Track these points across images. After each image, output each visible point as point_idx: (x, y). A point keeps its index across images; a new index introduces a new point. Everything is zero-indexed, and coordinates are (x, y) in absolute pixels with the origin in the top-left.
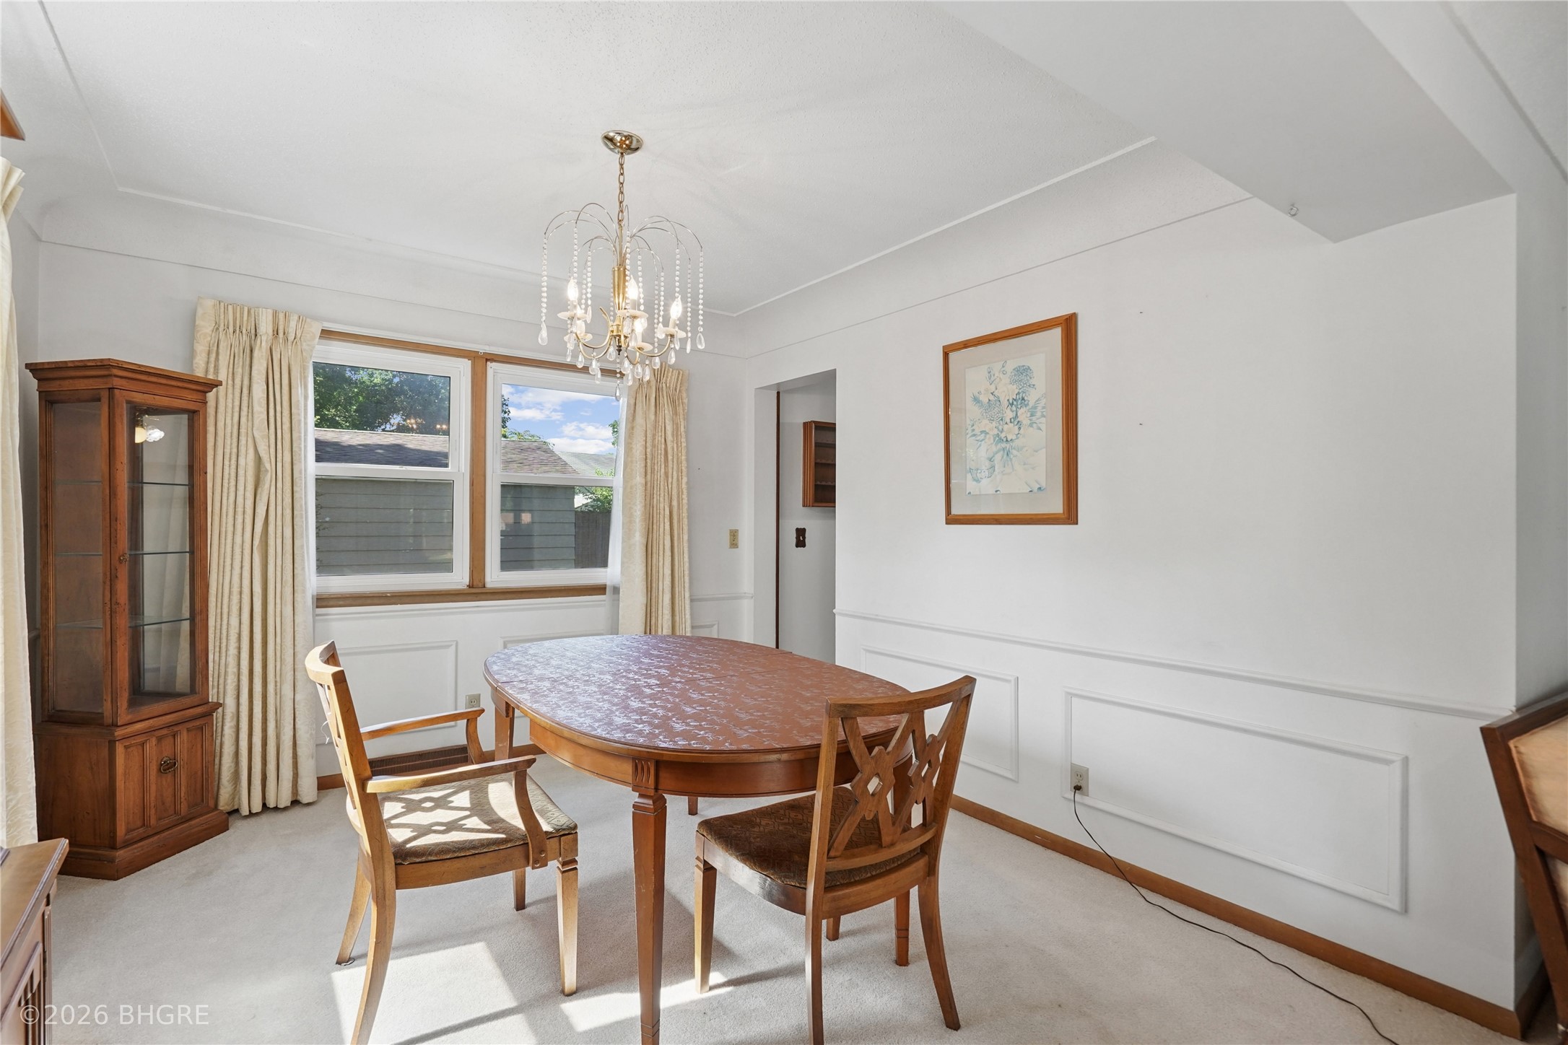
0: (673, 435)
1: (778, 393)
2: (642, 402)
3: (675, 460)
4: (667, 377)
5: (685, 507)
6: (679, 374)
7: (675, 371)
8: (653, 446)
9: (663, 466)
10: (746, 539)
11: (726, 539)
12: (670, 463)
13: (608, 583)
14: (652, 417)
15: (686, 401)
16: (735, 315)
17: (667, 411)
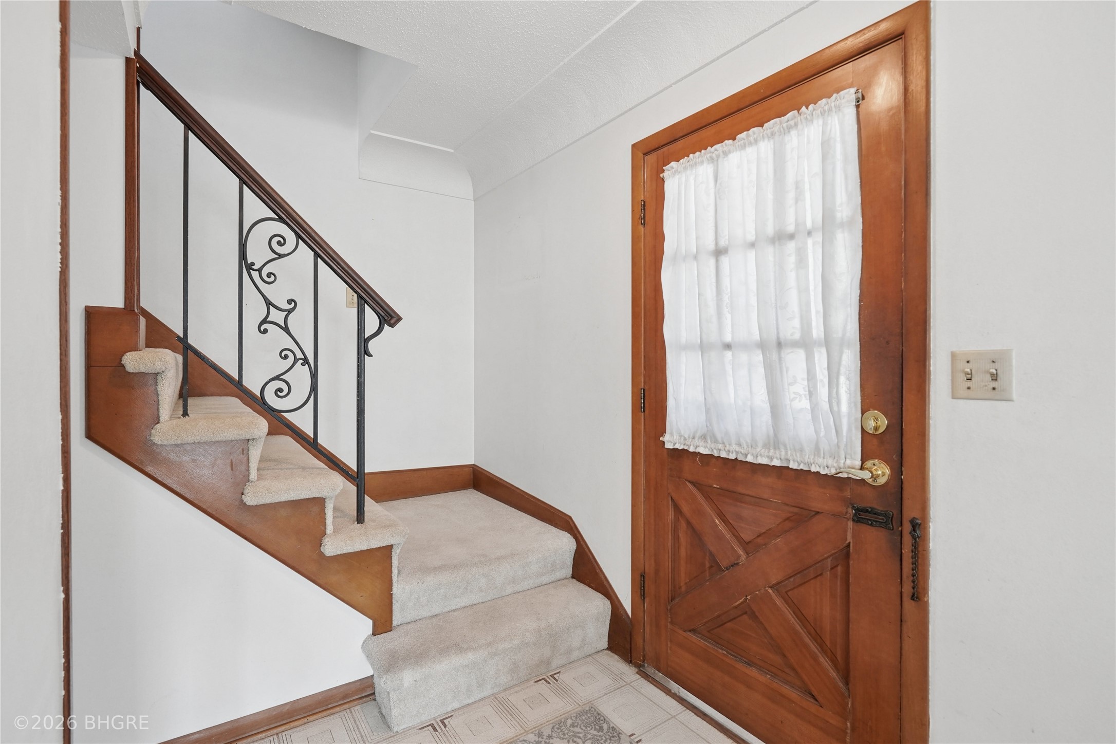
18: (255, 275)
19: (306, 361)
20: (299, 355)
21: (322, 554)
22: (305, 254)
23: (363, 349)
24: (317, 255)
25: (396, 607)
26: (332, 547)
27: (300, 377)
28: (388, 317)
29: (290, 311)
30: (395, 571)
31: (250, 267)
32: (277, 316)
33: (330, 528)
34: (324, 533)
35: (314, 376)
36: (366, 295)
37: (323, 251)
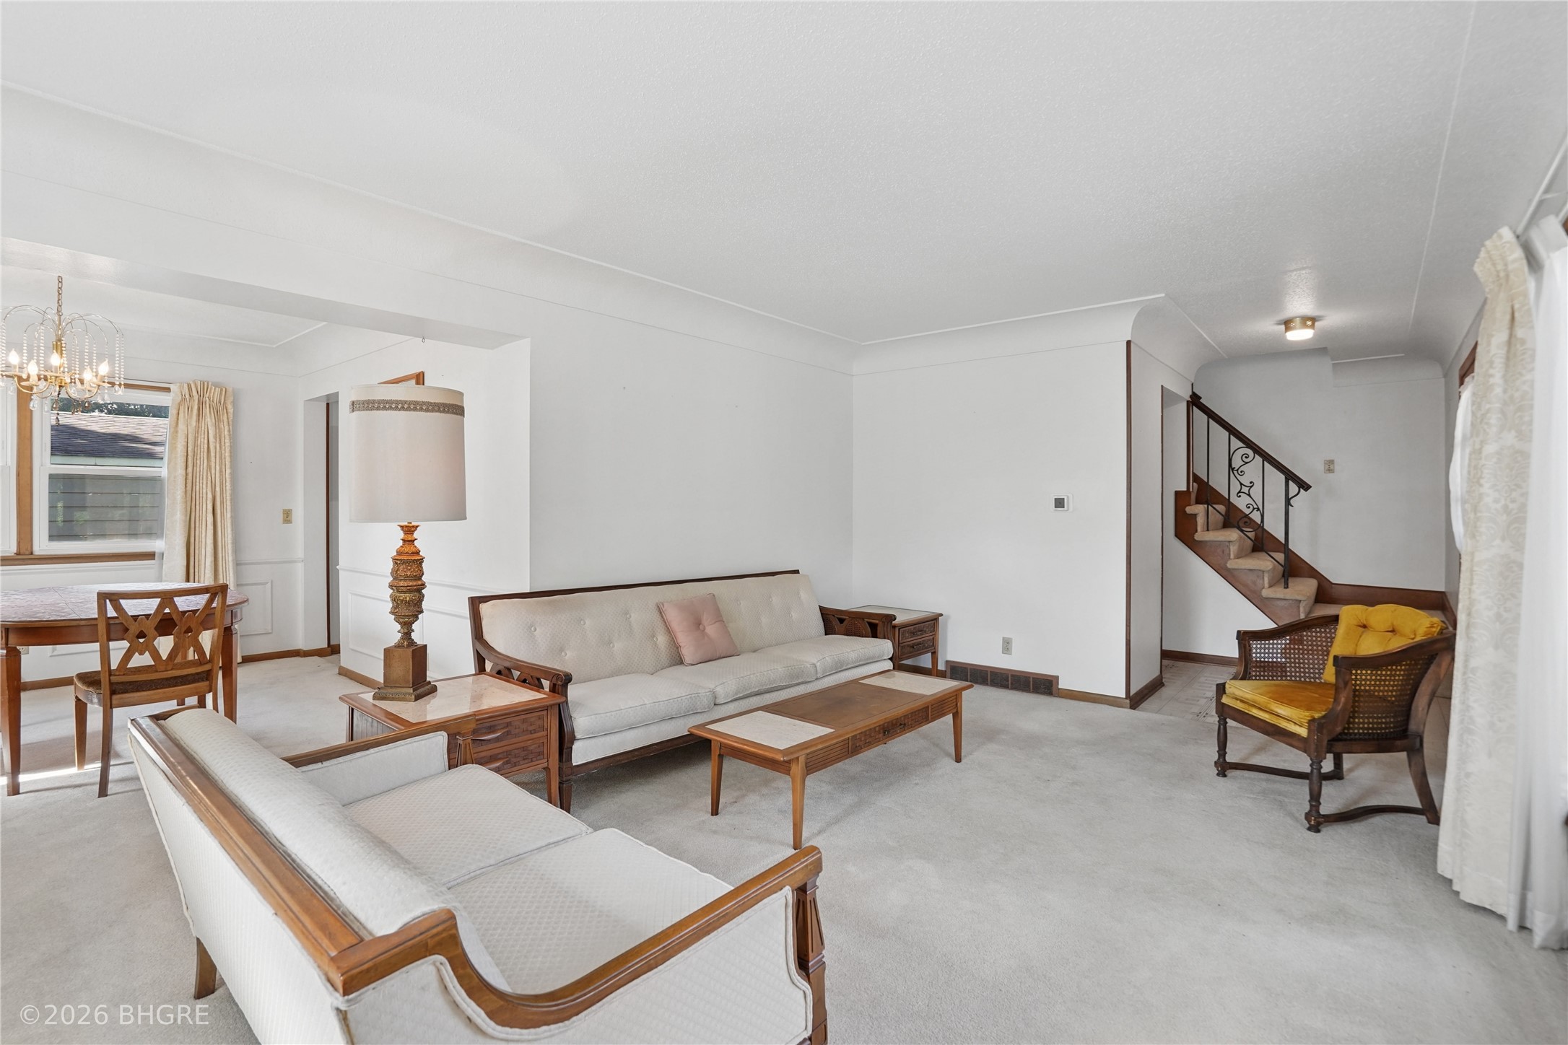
0: (215, 438)
1: (328, 404)
2: (184, 412)
3: (218, 456)
4: (210, 392)
5: (228, 493)
6: (221, 390)
7: (217, 389)
8: (195, 445)
9: (205, 461)
10: (298, 516)
11: (281, 517)
12: (213, 459)
13: (157, 551)
14: (194, 423)
15: (231, 410)
16: (275, 346)
17: (209, 420)
18: (1235, 472)
19: (1258, 509)
20: (1255, 507)
21: (1261, 595)
22: (1258, 459)
23: (1288, 503)
24: (1264, 460)
27: (1256, 516)
28: (1304, 486)
29: (1251, 487)
31: (1233, 469)
32: (1245, 490)
33: (1266, 585)
34: (1263, 587)
35: (1263, 516)
36: (1290, 476)
37: (1267, 458)
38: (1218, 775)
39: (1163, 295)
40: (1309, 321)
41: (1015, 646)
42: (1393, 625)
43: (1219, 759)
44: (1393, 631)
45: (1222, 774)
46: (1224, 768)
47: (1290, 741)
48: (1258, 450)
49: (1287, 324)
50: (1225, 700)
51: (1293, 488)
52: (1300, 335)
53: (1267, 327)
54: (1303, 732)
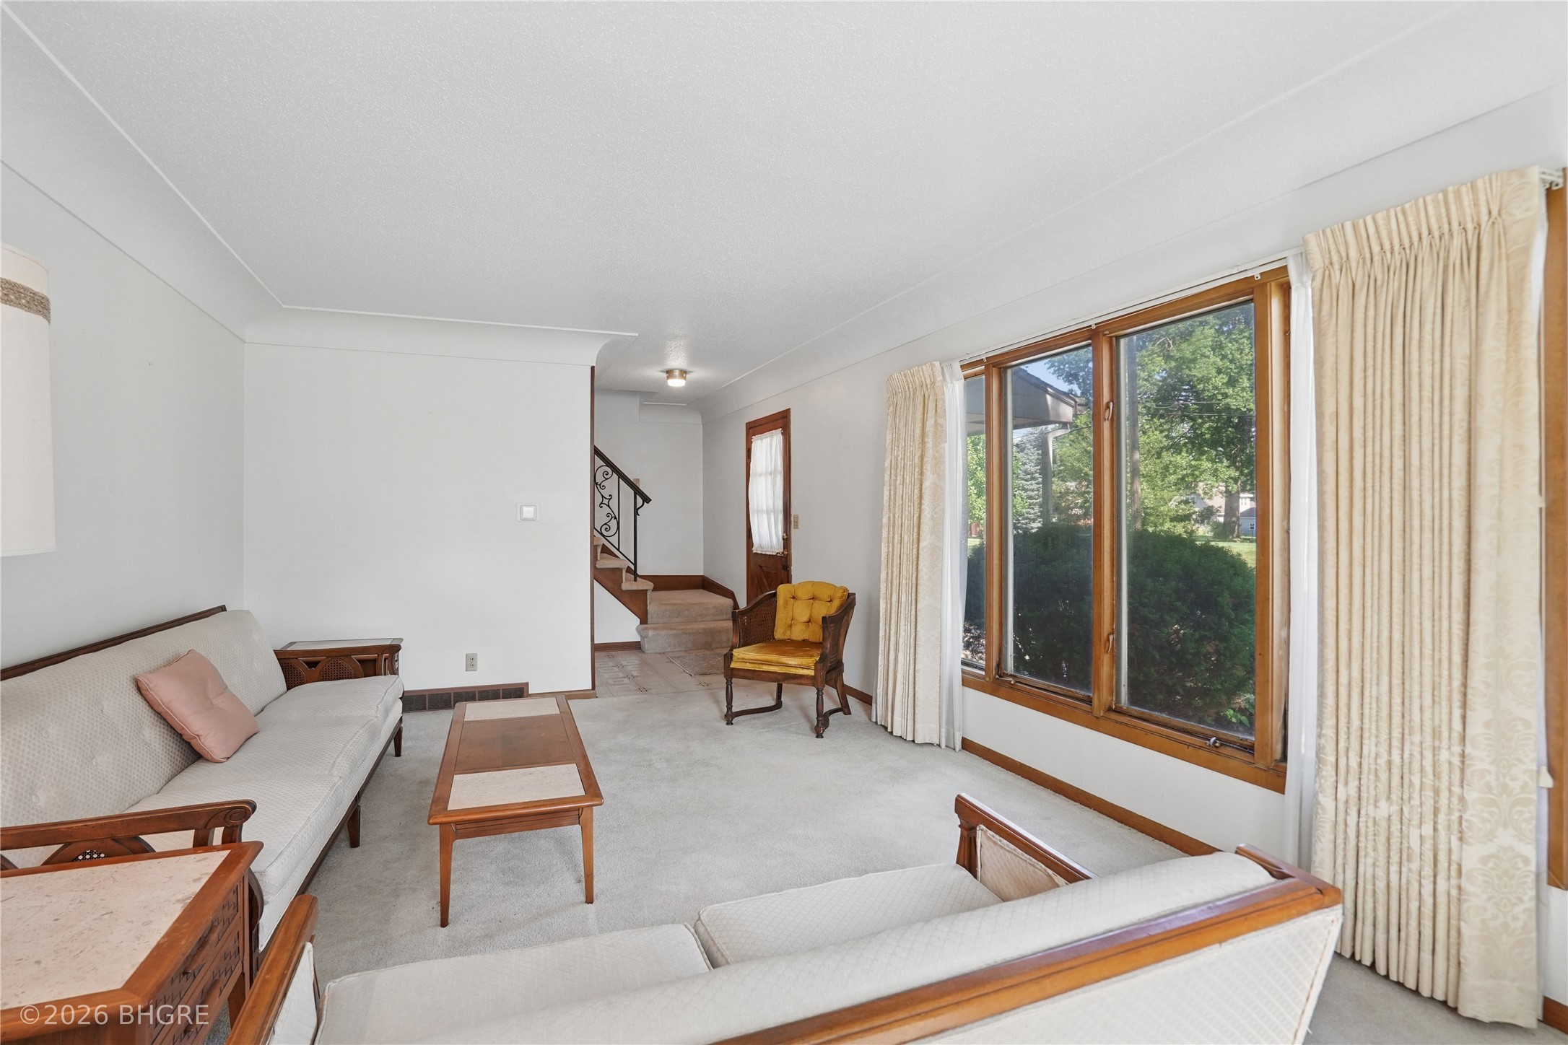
18: (598, 486)
19: (615, 518)
20: (613, 516)
21: (621, 589)
22: (615, 476)
23: (636, 513)
24: (619, 477)
25: (649, 616)
26: (625, 586)
27: (613, 523)
28: (646, 499)
29: (610, 499)
30: (648, 601)
31: (597, 484)
32: (606, 501)
33: (624, 580)
34: (622, 582)
35: (618, 523)
36: (637, 492)
37: (622, 476)
38: (727, 724)
39: (637, 335)
40: (683, 373)
41: (480, 663)
42: (814, 594)
43: (728, 711)
44: (813, 598)
45: (729, 723)
46: (730, 717)
47: (799, 681)
48: (615, 469)
49: (670, 373)
50: (733, 665)
51: (639, 499)
52: (676, 383)
53: (655, 373)
54: (811, 673)
